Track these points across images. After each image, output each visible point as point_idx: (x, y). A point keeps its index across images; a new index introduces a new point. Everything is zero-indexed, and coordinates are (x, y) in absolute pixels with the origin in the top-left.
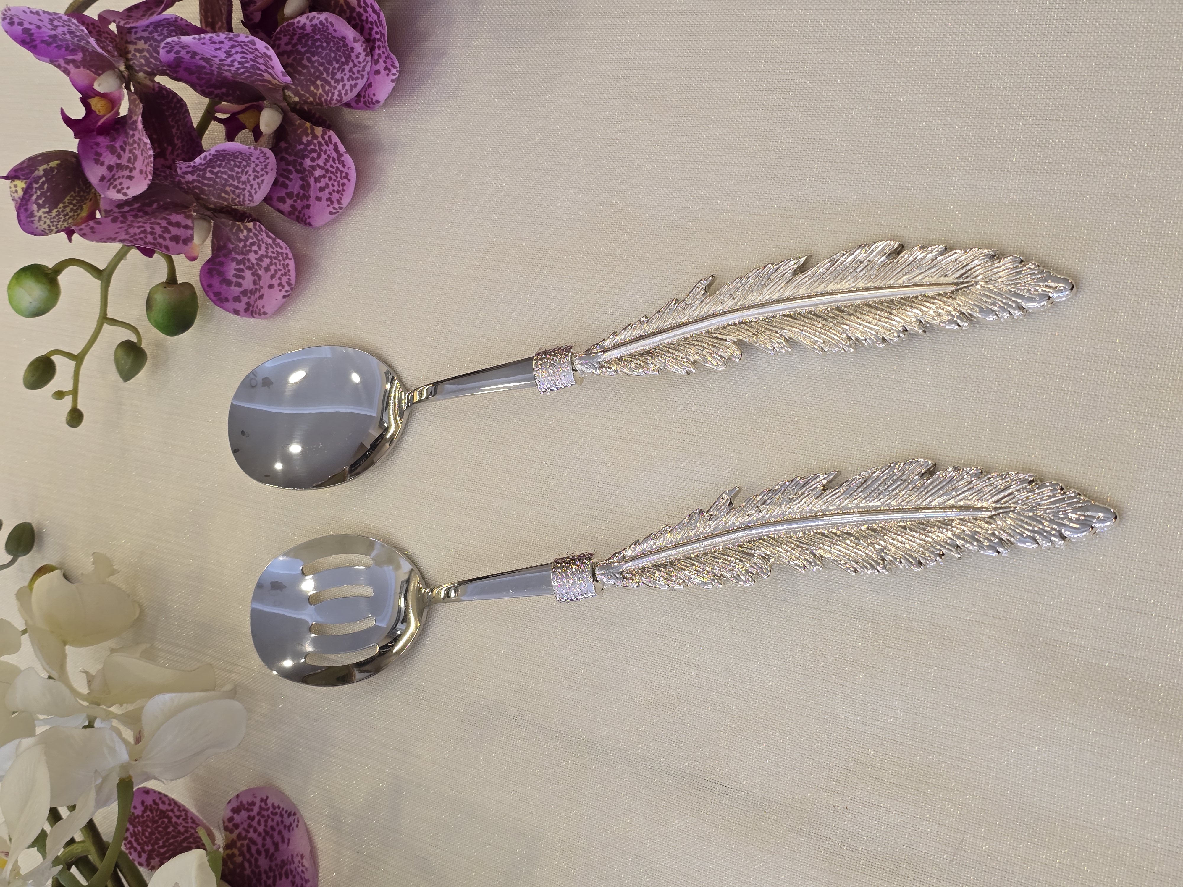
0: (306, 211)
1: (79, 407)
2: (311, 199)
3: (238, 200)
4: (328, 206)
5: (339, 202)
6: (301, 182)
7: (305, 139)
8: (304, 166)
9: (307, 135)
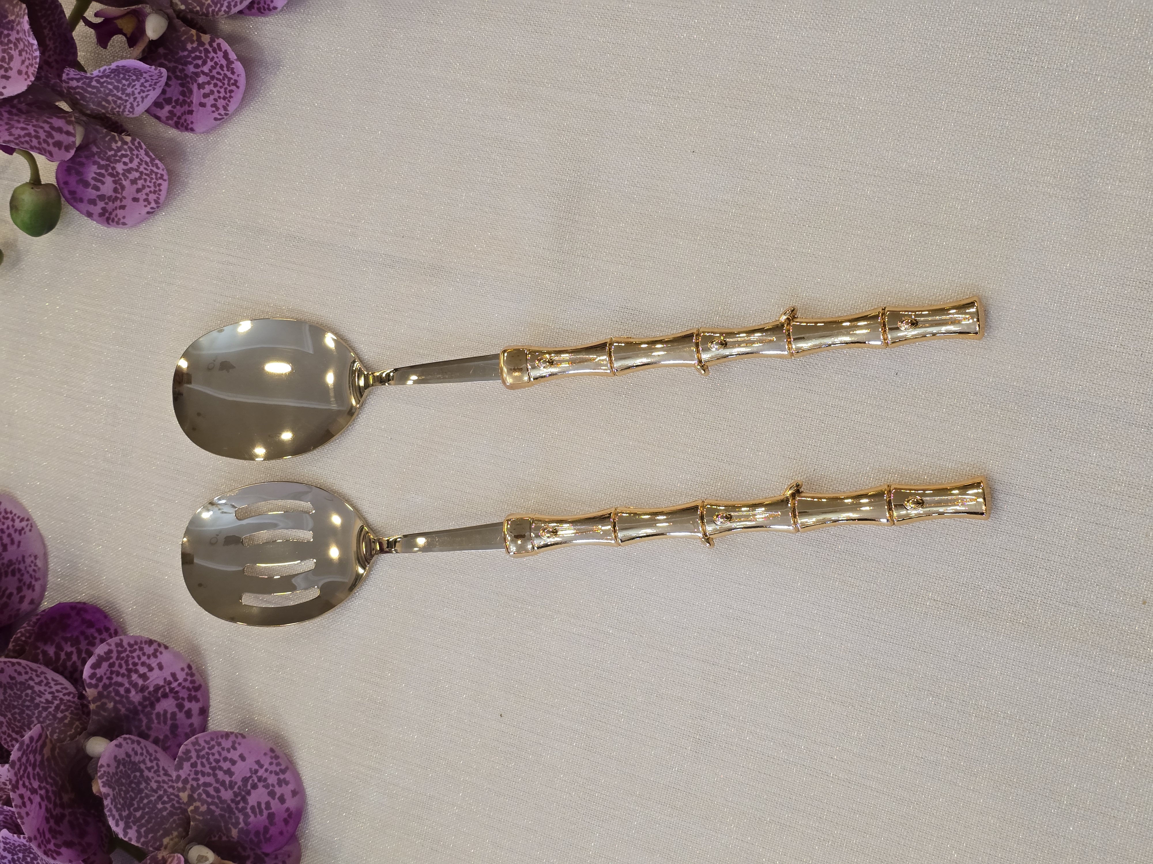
0: (187, 116)
2: (193, 106)
4: (213, 112)
5: (225, 109)
6: (181, 89)
7: (189, 46)
8: (185, 72)
9: (192, 42)
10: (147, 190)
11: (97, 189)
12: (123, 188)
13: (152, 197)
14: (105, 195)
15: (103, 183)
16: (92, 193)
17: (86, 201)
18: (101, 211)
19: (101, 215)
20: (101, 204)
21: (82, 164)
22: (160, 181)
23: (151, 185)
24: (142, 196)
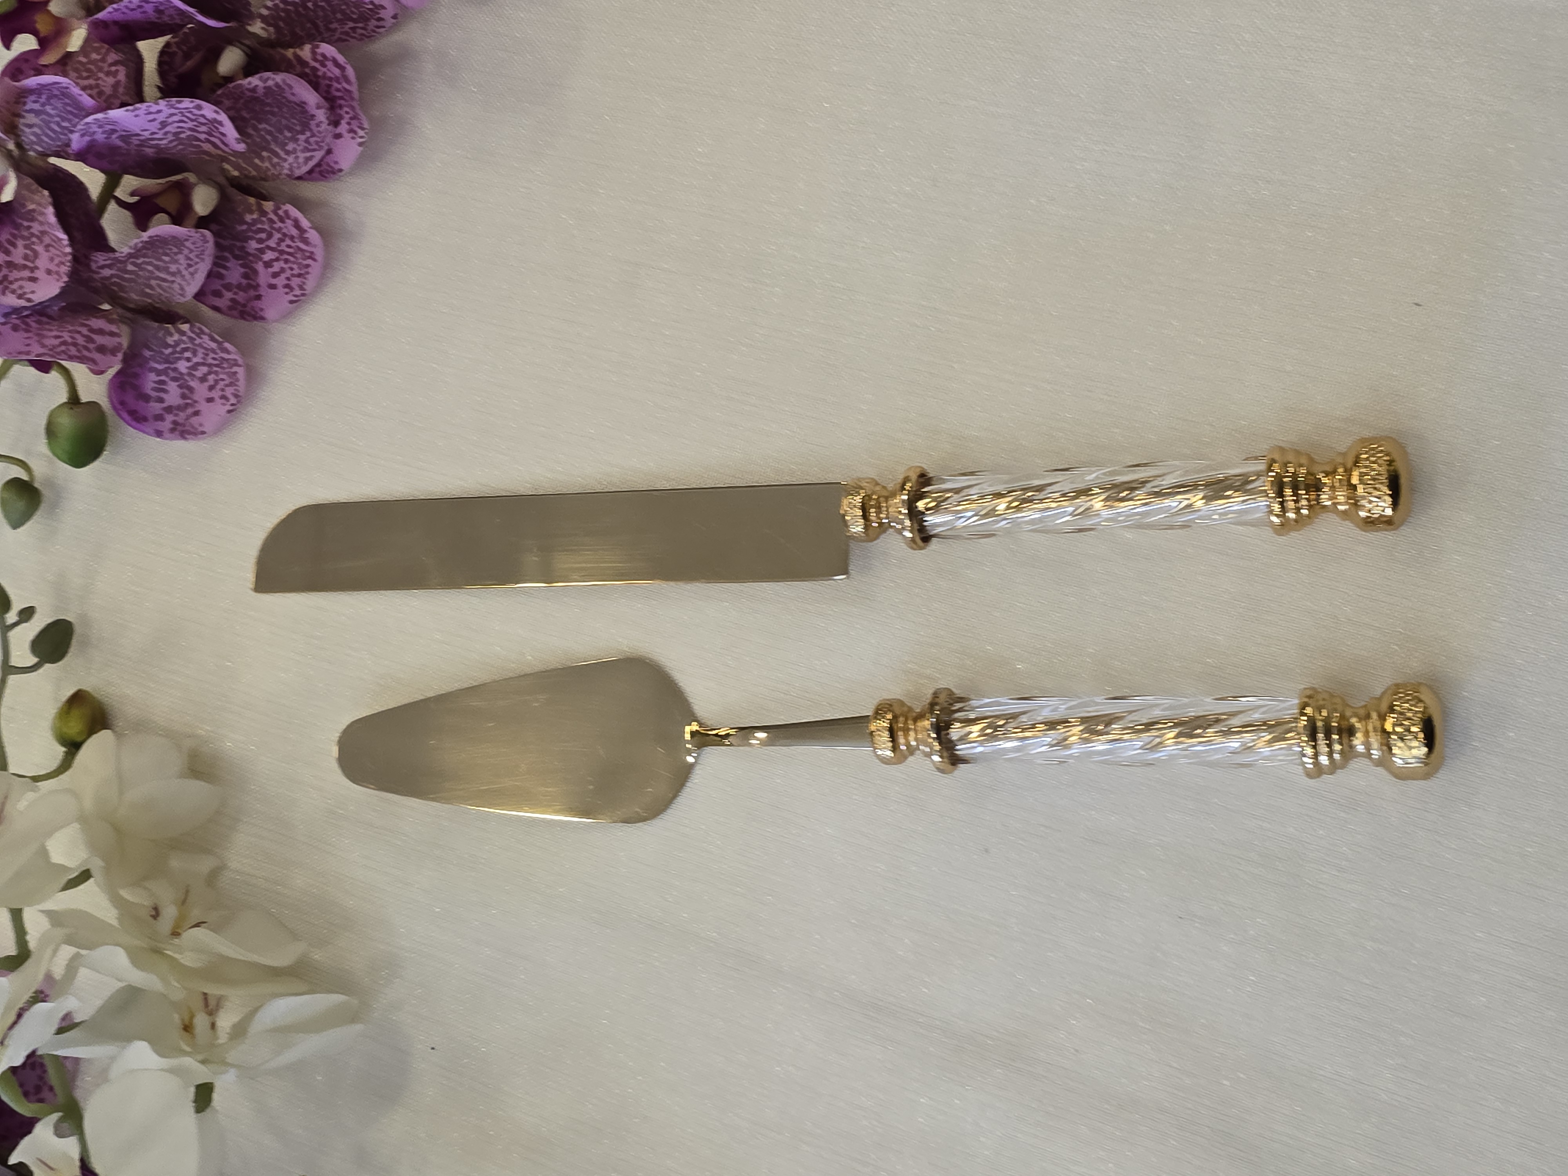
0: (254, 304)
2: (261, 289)
3: (164, 295)
4: (287, 293)
5: (301, 288)
6: (242, 270)
7: (249, 218)
8: (246, 250)
9: (251, 212)
10: (222, 384)
11: (161, 400)
12: (192, 390)
13: (229, 392)
14: (171, 406)
15: (166, 392)
16: (155, 407)
17: (150, 418)
18: (171, 426)
20: (169, 418)
21: (136, 376)
24: (216, 393)
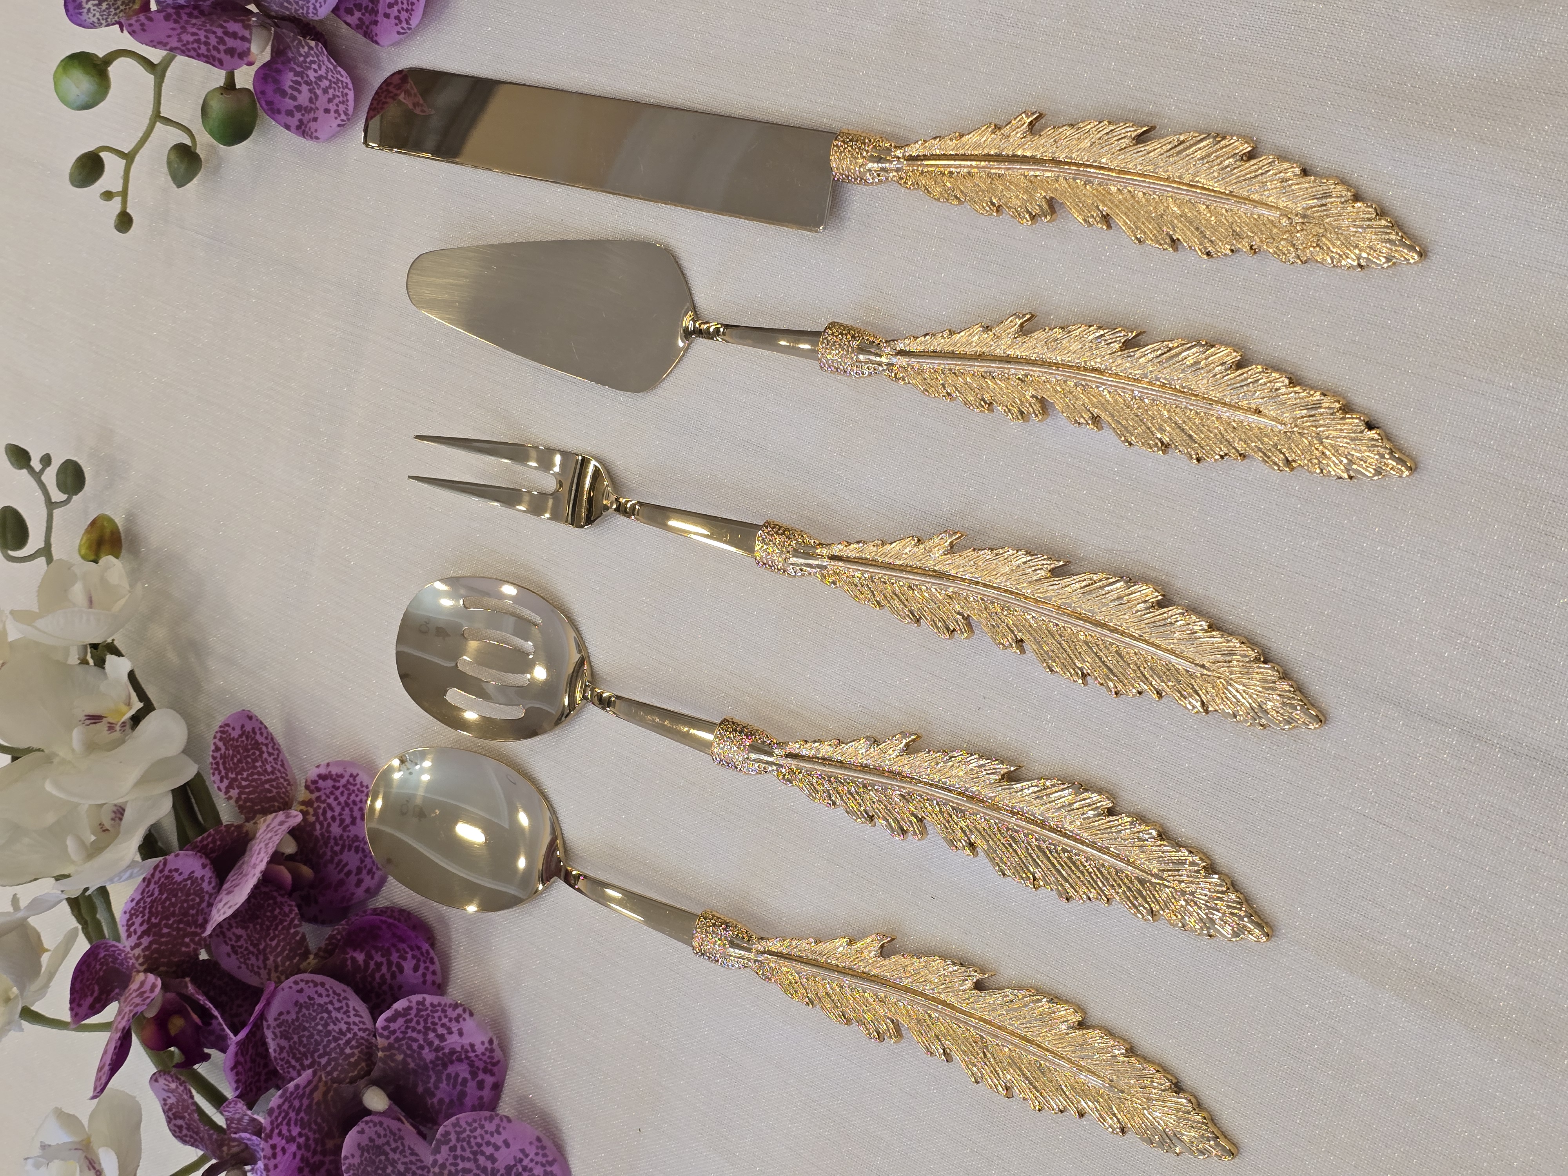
0: (373, 27)
1: (128, 211)
2: (379, 15)
3: (301, 11)
4: (396, 25)
5: (408, 23)
10: (337, 100)
11: (294, 98)
12: (317, 97)
13: (342, 108)
14: (301, 106)
15: (300, 92)
16: (289, 104)
17: (283, 113)
18: (298, 123)
19: (298, 128)
20: (298, 116)
21: (278, 70)
22: (346, 91)
23: (340, 94)
24: (332, 107)
